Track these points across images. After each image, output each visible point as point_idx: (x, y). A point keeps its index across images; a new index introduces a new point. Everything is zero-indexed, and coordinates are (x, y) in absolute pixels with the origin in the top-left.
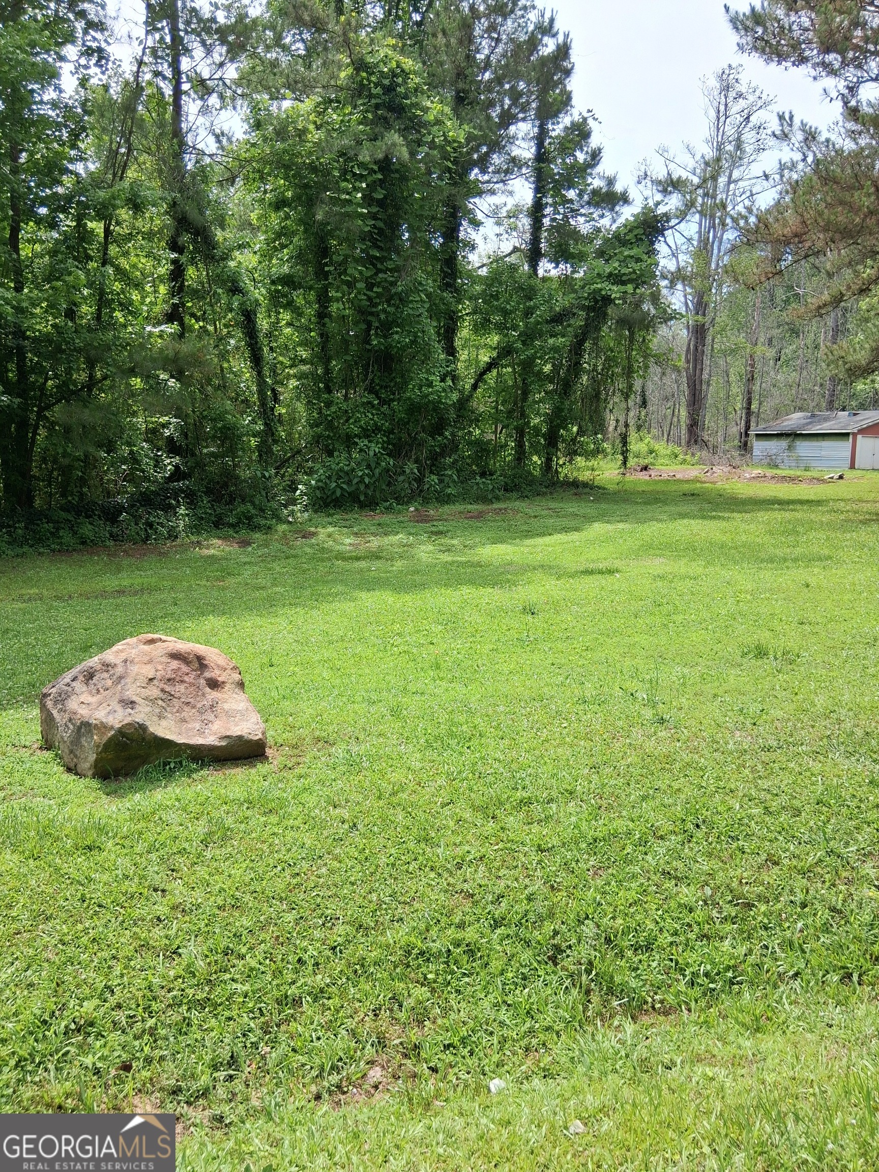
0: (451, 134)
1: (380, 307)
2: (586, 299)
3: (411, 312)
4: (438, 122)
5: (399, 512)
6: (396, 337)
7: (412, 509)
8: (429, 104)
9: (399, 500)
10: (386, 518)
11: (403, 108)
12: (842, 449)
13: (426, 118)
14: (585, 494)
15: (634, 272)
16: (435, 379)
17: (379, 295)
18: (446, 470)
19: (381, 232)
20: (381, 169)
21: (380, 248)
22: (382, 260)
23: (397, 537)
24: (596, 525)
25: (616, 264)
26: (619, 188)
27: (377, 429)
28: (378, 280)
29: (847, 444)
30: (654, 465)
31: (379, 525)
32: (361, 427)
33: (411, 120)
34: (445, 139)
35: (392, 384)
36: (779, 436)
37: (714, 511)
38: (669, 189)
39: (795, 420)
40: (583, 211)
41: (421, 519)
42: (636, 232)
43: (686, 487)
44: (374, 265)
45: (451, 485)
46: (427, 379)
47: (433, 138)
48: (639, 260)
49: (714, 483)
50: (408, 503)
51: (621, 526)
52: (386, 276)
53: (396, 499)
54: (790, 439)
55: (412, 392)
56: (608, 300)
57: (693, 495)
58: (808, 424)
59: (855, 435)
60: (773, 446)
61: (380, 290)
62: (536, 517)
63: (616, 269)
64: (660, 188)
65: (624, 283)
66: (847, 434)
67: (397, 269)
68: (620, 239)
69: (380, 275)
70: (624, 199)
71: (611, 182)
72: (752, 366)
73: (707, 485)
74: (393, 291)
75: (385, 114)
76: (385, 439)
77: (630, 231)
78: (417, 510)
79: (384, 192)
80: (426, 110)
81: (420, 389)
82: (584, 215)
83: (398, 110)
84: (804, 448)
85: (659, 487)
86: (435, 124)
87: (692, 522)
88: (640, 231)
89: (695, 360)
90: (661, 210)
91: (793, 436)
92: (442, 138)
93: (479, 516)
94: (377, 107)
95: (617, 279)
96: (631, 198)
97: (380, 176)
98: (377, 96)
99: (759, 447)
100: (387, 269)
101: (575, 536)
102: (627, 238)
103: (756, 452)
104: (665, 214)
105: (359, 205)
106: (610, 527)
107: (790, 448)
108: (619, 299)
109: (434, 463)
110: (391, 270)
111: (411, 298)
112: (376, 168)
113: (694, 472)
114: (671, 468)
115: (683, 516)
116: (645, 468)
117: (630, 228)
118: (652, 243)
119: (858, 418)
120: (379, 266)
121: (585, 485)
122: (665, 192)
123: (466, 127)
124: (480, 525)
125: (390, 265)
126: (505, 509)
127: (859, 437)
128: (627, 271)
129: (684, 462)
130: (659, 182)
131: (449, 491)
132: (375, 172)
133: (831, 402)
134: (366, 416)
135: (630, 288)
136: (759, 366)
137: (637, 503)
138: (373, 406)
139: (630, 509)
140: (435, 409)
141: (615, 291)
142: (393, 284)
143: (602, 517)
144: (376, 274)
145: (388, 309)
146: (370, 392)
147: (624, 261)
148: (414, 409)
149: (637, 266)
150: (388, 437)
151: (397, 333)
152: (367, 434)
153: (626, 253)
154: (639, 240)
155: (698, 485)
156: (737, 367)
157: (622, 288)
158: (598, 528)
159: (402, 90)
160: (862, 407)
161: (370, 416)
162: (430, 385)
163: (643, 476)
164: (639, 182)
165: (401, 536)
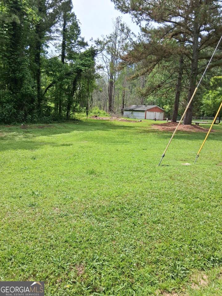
0: (34, 18)
1: (12, 65)
2: (75, 70)
3: (22, 67)
4: (30, 14)
5: (18, 125)
6: (18, 74)
7: (22, 125)
8: (28, 9)
9: (18, 122)
10: (12, 127)
11: (20, 9)
12: (143, 114)
13: (27, 12)
14: (76, 122)
15: (88, 64)
16: (30, 88)
17: (12, 62)
18: (34, 114)
19: (13, 43)
20: (13, 26)
21: (13, 48)
22: (13, 51)
23: (13, 133)
24: (75, 131)
25: (84, 61)
26: (85, 41)
27: (12, 101)
28: (12, 57)
29: (144, 113)
30: (99, 116)
31: (10, 129)
32: (6, 100)
33: (22, 12)
34: (33, 19)
35: (17, 88)
36: (130, 110)
37: (107, 128)
38: (98, 43)
39: (133, 106)
40: (76, 46)
41: (24, 127)
42: (89, 53)
43: (104, 122)
44: (11, 53)
45: (35, 118)
46: (28, 87)
47: (29, 19)
48: (90, 61)
49: (111, 121)
50: (21, 123)
51: (81, 132)
52: (14, 56)
53: (18, 121)
54: (132, 111)
55: (23, 91)
56: (81, 71)
57: (104, 124)
58: (136, 108)
59: (146, 111)
60: (128, 113)
61: (13, 60)
62: (59, 128)
63: (83, 62)
64: (96, 43)
65: (86, 67)
66: (144, 111)
67: (18, 55)
68: (85, 54)
69: (12, 56)
70: (87, 44)
71: (83, 39)
72: (124, 93)
73: (109, 121)
74: (17, 61)
75: (14, 10)
76: (15, 104)
77: (88, 53)
78: (24, 125)
79: (14, 32)
80: (27, 10)
81: (25, 90)
82: (77, 47)
83: (19, 9)
84: (135, 114)
85: (97, 122)
86: (30, 15)
87: (100, 131)
88: (90, 53)
89: (111, 90)
90: (96, 48)
91: (133, 110)
92: (31, 19)
93: (42, 127)
94: (12, 7)
95: (83, 65)
96: (89, 44)
97: (12, 27)
98: (11, 4)
99: (125, 113)
100: (15, 54)
101: (68, 134)
102: (87, 55)
103: (124, 114)
104: (97, 50)
105: (5, 35)
106: (78, 132)
107: (132, 113)
108: (84, 70)
109: (31, 111)
110: (16, 55)
111: (22, 63)
112: (11, 25)
113: (108, 118)
114: (103, 117)
115: (98, 129)
116: (96, 117)
117: (87, 52)
118: (93, 57)
119: (147, 107)
120: (12, 53)
121: (77, 120)
122: (97, 44)
123: (40, 17)
124: (41, 130)
125: (16, 53)
126: (51, 126)
127: (147, 111)
128: (87, 63)
129: (107, 115)
130: (96, 41)
131: (35, 120)
132: (11, 26)
133: (142, 103)
134: (8, 97)
135: (87, 68)
136: (126, 93)
137: (89, 125)
138: (11, 94)
139: (86, 127)
140: (30, 96)
141: (83, 68)
142: (17, 59)
143: (77, 129)
144: (11, 55)
145: (15, 66)
146: (10, 90)
147: (86, 61)
148: (24, 96)
149: (89, 63)
150: (15, 103)
151: (18, 73)
152: (8, 102)
153: (86, 59)
154: (90, 56)
155: (107, 121)
156: (121, 93)
157: (85, 68)
158: (75, 132)
159: (19, 3)
160: (149, 104)
161: (9, 97)
162: (29, 89)
163: (95, 118)
164: (90, 40)
165: (15, 132)
